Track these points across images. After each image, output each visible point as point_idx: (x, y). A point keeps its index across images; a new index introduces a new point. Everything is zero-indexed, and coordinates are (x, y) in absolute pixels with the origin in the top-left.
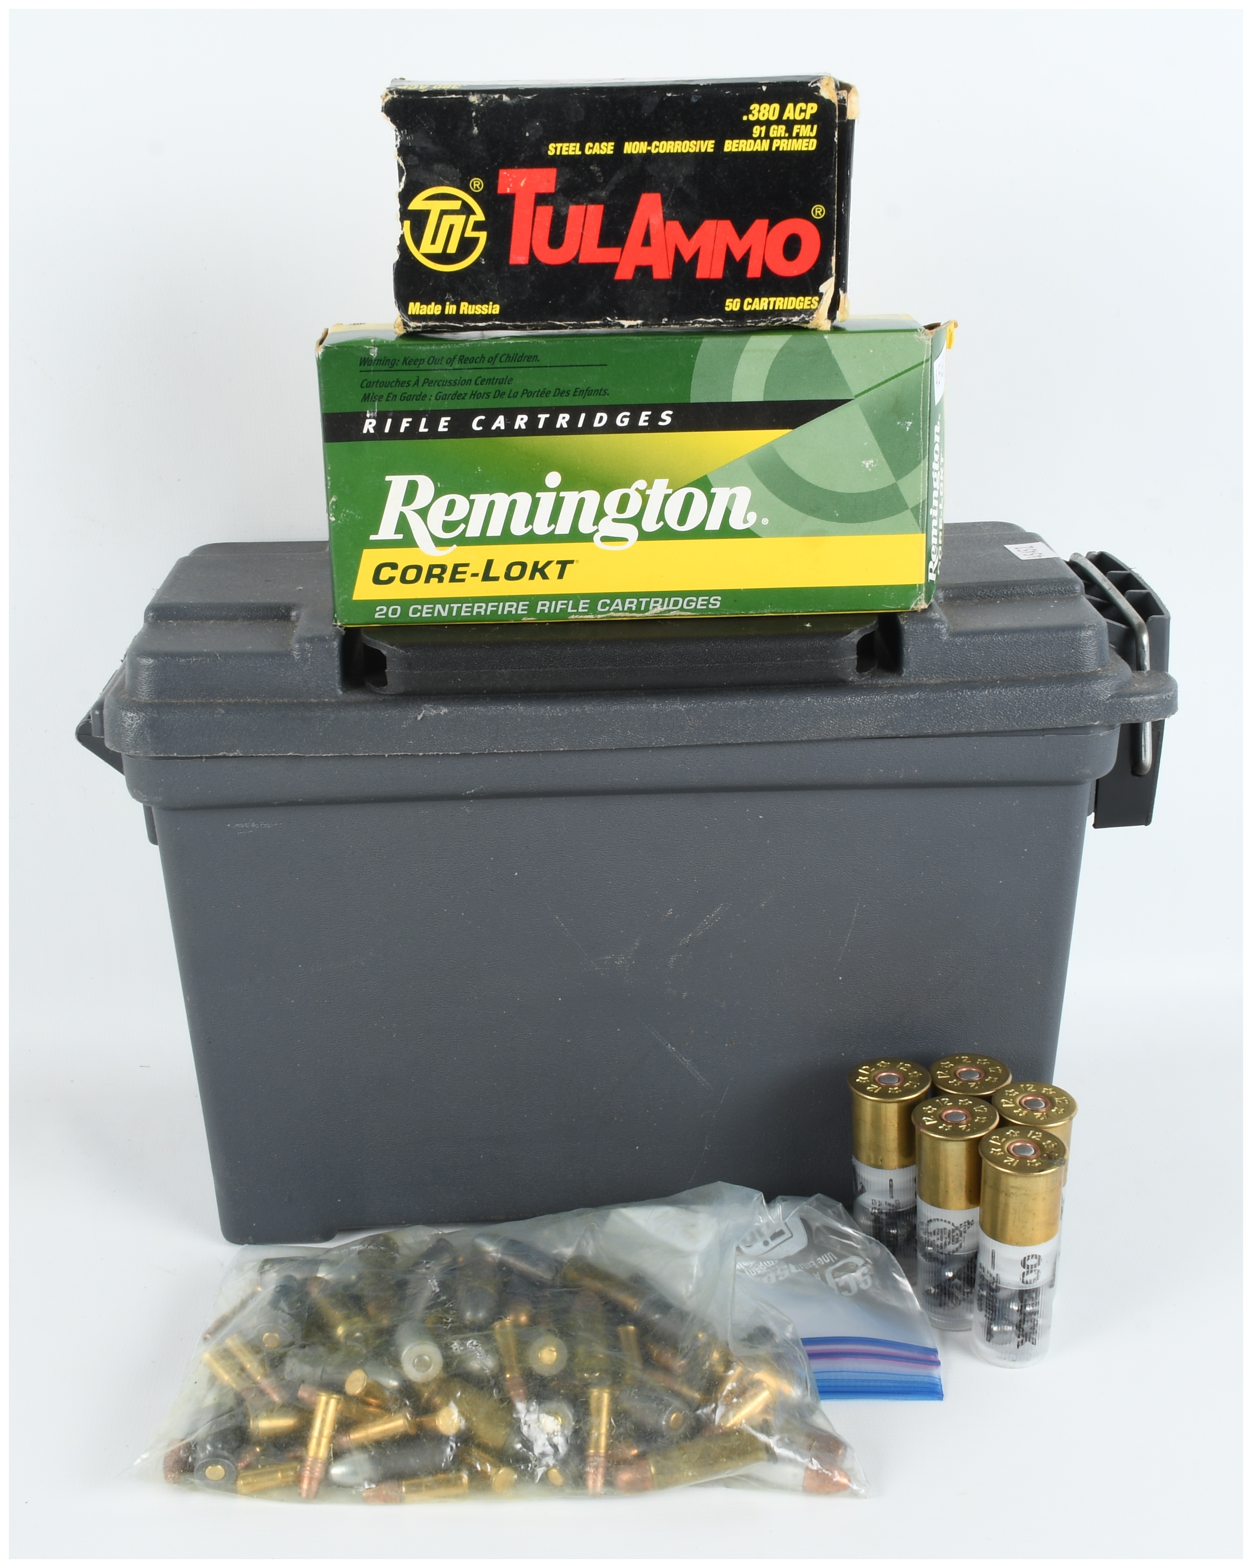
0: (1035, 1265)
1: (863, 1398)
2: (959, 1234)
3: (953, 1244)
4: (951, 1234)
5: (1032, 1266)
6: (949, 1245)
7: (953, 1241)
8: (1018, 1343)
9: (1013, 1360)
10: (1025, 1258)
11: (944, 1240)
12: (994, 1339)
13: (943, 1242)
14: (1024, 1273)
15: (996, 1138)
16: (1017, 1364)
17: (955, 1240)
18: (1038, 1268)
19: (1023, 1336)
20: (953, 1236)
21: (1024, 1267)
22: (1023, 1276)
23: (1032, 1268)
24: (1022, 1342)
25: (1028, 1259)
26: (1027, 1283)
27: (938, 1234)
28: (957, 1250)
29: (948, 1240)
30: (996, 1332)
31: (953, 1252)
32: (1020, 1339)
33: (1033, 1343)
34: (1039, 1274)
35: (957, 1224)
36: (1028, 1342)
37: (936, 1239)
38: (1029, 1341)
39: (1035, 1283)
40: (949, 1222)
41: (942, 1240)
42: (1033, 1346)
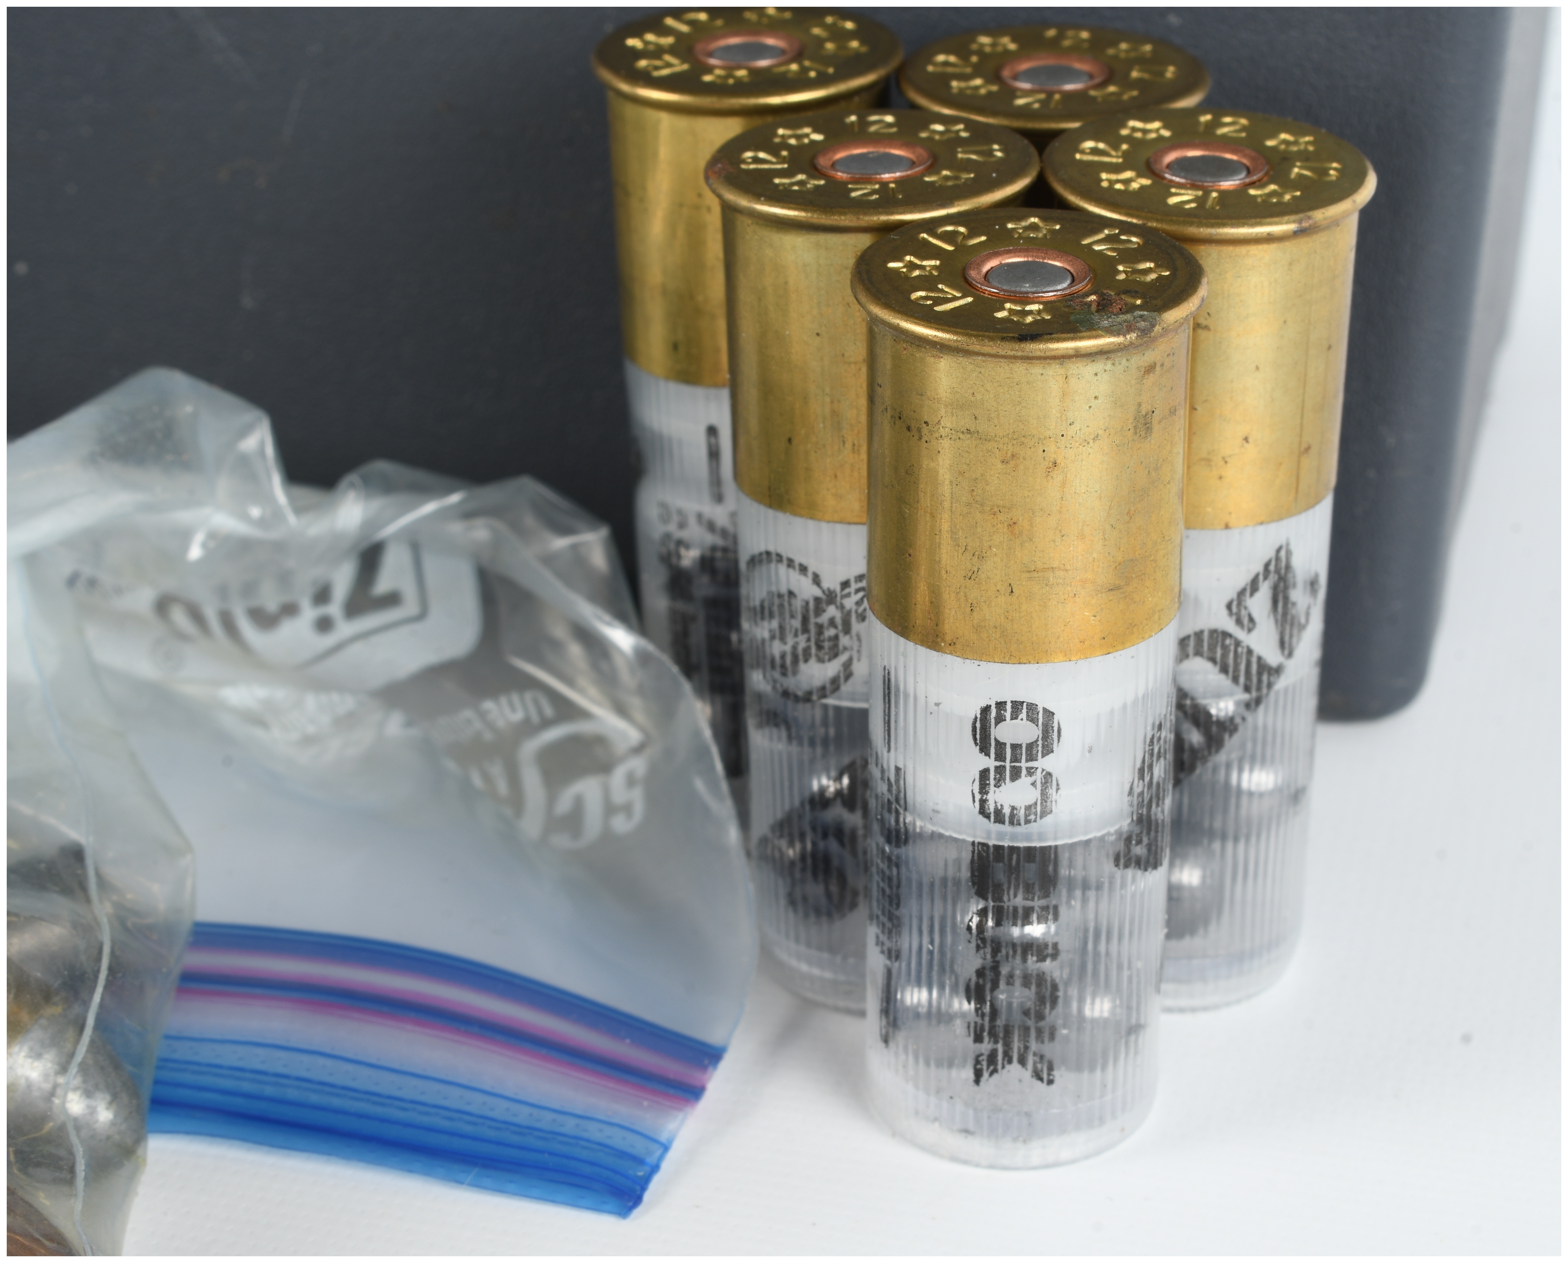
0: (1031, 746)
1: (329, 1153)
2: (839, 621)
3: (821, 660)
4: (813, 620)
5: (1015, 747)
6: (806, 661)
7: (819, 647)
8: (977, 1062)
9: (966, 1131)
10: (986, 710)
11: (790, 641)
12: (901, 1037)
13: (788, 648)
14: (984, 774)
15: (955, 233)
16: (977, 1147)
17: (827, 645)
18: (1043, 763)
19: (993, 1035)
20: (820, 628)
21: (984, 749)
22: (984, 787)
23: (1015, 759)
24: (992, 1058)
25: (1000, 719)
26: (999, 817)
27: (771, 616)
28: (835, 684)
29: (802, 644)
30: (915, 1014)
31: (823, 692)
32: (986, 1047)
33: (1038, 1076)
34: (1052, 791)
35: (831, 582)
36: (1015, 1067)
37: (766, 635)
38: (1022, 1061)
39: (1033, 827)
40: (803, 569)
41: (783, 639)
42: (1041, 1086)
